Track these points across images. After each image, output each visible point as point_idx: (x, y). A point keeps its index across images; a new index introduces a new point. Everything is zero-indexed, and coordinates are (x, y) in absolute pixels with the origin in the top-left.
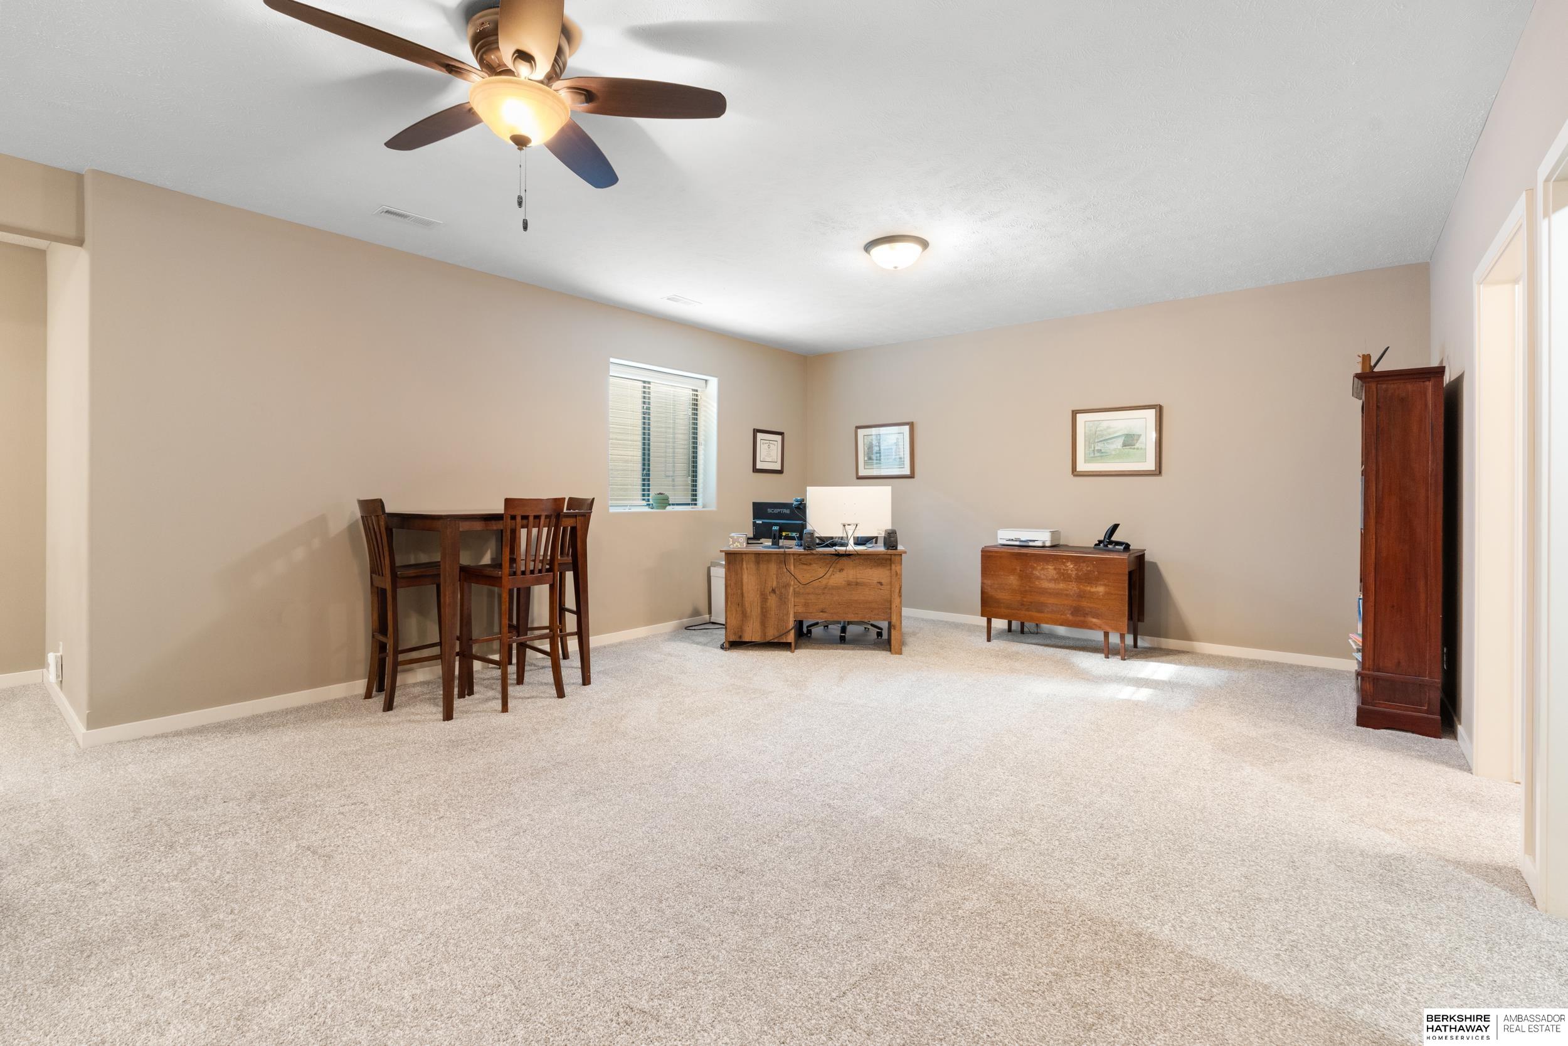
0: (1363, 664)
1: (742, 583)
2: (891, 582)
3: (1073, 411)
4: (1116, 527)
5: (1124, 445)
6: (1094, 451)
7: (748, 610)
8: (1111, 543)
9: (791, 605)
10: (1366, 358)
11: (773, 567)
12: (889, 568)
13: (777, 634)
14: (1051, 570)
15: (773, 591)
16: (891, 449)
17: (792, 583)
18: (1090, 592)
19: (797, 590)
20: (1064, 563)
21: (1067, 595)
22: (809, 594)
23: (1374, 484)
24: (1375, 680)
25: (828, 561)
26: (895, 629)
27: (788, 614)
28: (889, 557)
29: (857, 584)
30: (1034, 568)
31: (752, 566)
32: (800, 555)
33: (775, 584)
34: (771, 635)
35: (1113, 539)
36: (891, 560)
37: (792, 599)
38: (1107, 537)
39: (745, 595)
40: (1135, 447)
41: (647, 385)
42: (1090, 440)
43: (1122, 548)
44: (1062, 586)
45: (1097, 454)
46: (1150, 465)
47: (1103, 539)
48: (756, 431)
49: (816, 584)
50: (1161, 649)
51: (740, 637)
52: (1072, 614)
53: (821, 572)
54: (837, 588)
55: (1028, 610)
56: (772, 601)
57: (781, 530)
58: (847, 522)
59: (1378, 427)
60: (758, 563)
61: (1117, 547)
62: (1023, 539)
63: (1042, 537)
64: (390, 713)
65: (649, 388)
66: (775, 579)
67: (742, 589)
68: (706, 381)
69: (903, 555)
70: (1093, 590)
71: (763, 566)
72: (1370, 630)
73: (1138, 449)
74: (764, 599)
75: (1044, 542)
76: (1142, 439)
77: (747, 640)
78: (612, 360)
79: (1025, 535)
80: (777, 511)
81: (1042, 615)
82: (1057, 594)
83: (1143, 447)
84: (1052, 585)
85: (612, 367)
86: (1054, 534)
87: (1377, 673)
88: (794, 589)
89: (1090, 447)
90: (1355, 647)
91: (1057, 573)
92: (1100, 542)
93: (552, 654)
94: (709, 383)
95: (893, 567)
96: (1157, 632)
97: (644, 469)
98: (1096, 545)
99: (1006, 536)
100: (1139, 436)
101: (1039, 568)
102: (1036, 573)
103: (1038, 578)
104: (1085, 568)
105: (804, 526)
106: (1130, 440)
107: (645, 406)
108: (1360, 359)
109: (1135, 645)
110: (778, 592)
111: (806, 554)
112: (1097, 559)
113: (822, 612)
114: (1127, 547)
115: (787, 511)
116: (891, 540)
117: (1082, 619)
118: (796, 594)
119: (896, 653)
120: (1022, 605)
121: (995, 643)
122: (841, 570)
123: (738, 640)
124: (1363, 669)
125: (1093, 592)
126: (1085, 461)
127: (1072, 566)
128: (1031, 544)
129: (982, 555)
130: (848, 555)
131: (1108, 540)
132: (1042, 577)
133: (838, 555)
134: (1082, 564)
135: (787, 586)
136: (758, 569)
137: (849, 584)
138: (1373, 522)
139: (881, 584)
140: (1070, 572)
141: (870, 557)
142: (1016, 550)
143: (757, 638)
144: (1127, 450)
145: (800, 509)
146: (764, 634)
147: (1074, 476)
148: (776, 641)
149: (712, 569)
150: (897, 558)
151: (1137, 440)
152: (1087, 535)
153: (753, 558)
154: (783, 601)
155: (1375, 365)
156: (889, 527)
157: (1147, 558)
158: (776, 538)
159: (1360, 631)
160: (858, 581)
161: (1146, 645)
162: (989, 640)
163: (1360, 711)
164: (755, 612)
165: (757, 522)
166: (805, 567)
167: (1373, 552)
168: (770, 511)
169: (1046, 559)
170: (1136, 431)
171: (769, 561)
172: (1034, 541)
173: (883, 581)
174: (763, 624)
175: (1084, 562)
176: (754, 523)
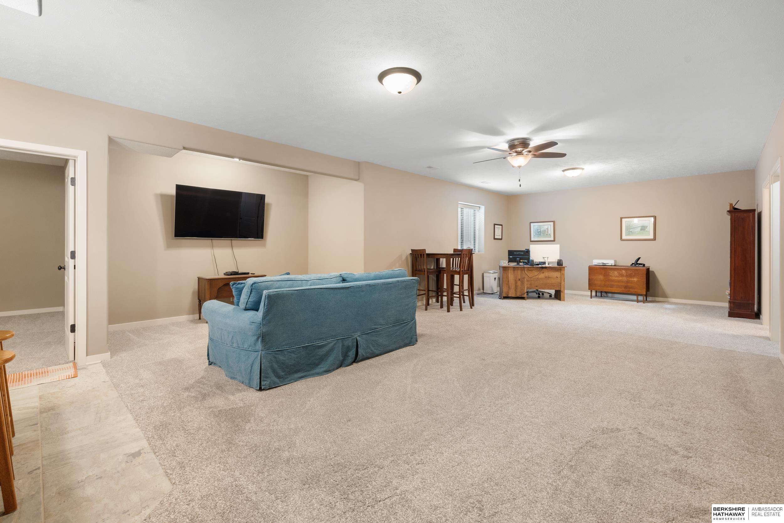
0: (730, 299)
1: (508, 277)
2: (561, 277)
3: (621, 218)
4: (639, 258)
5: (641, 230)
6: (629, 232)
7: (511, 286)
8: (637, 264)
9: (525, 284)
10: (731, 205)
11: (519, 272)
12: (560, 272)
13: (520, 294)
14: (616, 273)
15: (519, 280)
16: (546, 231)
17: (526, 277)
18: (631, 280)
19: (528, 279)
20: (621, 271)
21: (622, 282)
22: (532, 281)
23: (734, 244)
24: (734, 303)
25: (538, 270)
26: (562, 292)
27: (524, 287)
28: (560, 268)
29: (549, 277)
30: (609, 273)
31: (512, 271)
32: (528, 268)
33: (520, 277)
34: (518, 295)
35: (638, 262)
36: (561, 269)
37: (526, 283)
38: (636, 262)
39: (509, 281)
40: (646, 230)
41: (462, 209)
42: (628, 228)
43: (642, 265)
44: (620, 278)
45: (630, 233)
46: (652, 237)
47: (634, 263)
48: (495, 225)
49: (534, 277)
50: (656, 301)
51: (508, 295)
52: (624, 288)
53: (536, 273)
54: (541, 279)
55: (607, 287)
56: (519, 283)
57: (520, 260)
58: (544, 257)
59: (735, 226)
60: (514, 270)
61: (640, 265)
62: (604, 263)
63: (610, 262)
64: (426, 311)
65: (463, 210)
66: (520, 276)
67: (508, 279)
68: (479, 207)
69: (565, 268)
70: (633, 280)
71: (516, 272)
72: (733, 288)
73: (646, 231)
74: (516, 282)
75: (612, 264)
76: (648, 228)
77: (510, 296)
78: (459, 202)
79: (605, 262)
80: (518, 253)
81: (613, 289)
82: (619, 281)
83: (649, 230)
84: (617, 278)
85: (459, 205)
86: (615, 261)
87: (734, 301)
88: (527, 279)
89: (627, 230)
90: (728, 294)
91: (619, 274)
92: (633, 264)
93: (460, 298)
94: (481, 208)
95: (562, 272)
96: (654, 295)
97: (461, 239)
98: (631, 265)
99: (596, 262)
100: (647, 227)
101: (611, 272)
102: (611, 274)
103: (611, 276)
104: (629, 272)
105: (529, 258)
106: (643, 228)
107: (462, 217)
108: (729, 204)
109: (646, 300)
110: (521, 280)
111: (531, 267)
112: (634, 269)
113: (536, 287)
114: (644, 265)
115: (523, 253)
116: (560, 263)
117: (628, 290)
118: (527, 281)
119: (563, 301)
120: (605, 285)
121: (593, 299)
122: (543, 273)
123: (507, 296)
124: (730, 300)
125: (633, 281)
126: (626, 235)
127: (624, 272)
128: (607, 264)
129: (589, 269)
130: (546, 268)
131: (636, 263)
132: (613, 275)
133: (543, 268)
134: (628, 271)
135: (524, 278)
136: (514, 272)
137: (546, 277)
138: (733, 255)
139: (557, 277)
140: (623, 274)
141: (553, 268)
142: (602, 267)
143: (514, 296)
144: (642, 231)
145: (527, 252)
146: (516, 294)
147: (621, 241)
148: (520, 296)
149: (484, 274)
150: (563, 268)
151: (646, 228)
152: (628, 261)
153: (512, 269)
154: (523, 283)
155: (734, 206)
156: (559, 258)
157: (650, 269)
158: (518, 262)
159: (729, 290)
160: (549, 276)
161: (650, 300)
162: (591, 298)
163: (729, 312)
164: (513, 287)
165: (510, 257)
166: (530, 272)
167: (733, 264)
168: (515, 253)
169: (614, 269)
170: (646, 225)
171: (518, 270)
172: (608, 264)
173: (558, 276)
174: (516, 291)
175: (629, 270)
176: (509, 258)
